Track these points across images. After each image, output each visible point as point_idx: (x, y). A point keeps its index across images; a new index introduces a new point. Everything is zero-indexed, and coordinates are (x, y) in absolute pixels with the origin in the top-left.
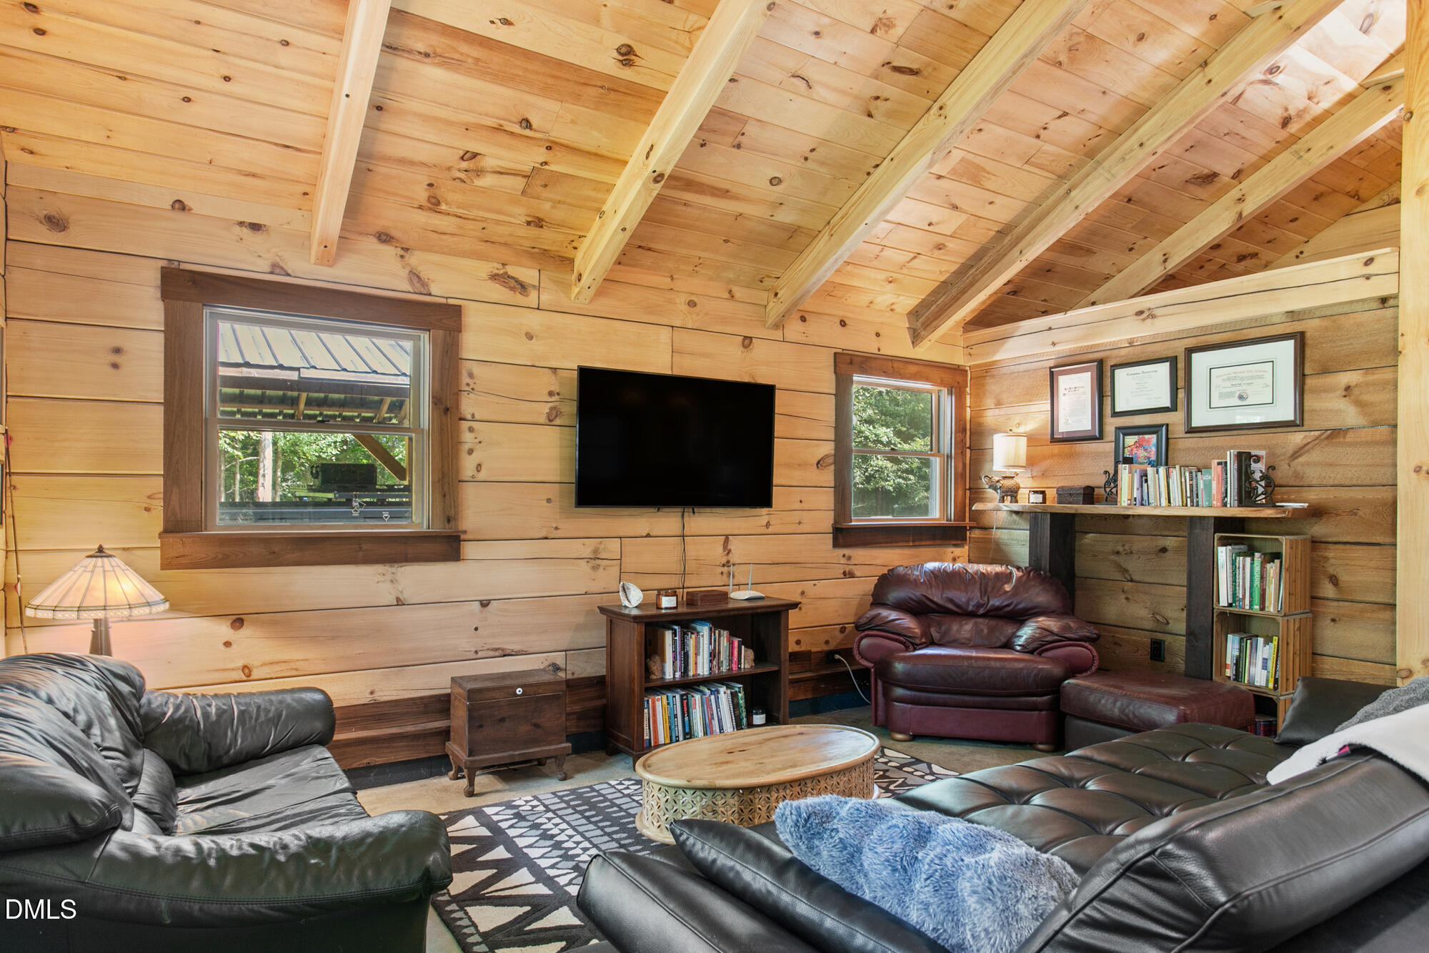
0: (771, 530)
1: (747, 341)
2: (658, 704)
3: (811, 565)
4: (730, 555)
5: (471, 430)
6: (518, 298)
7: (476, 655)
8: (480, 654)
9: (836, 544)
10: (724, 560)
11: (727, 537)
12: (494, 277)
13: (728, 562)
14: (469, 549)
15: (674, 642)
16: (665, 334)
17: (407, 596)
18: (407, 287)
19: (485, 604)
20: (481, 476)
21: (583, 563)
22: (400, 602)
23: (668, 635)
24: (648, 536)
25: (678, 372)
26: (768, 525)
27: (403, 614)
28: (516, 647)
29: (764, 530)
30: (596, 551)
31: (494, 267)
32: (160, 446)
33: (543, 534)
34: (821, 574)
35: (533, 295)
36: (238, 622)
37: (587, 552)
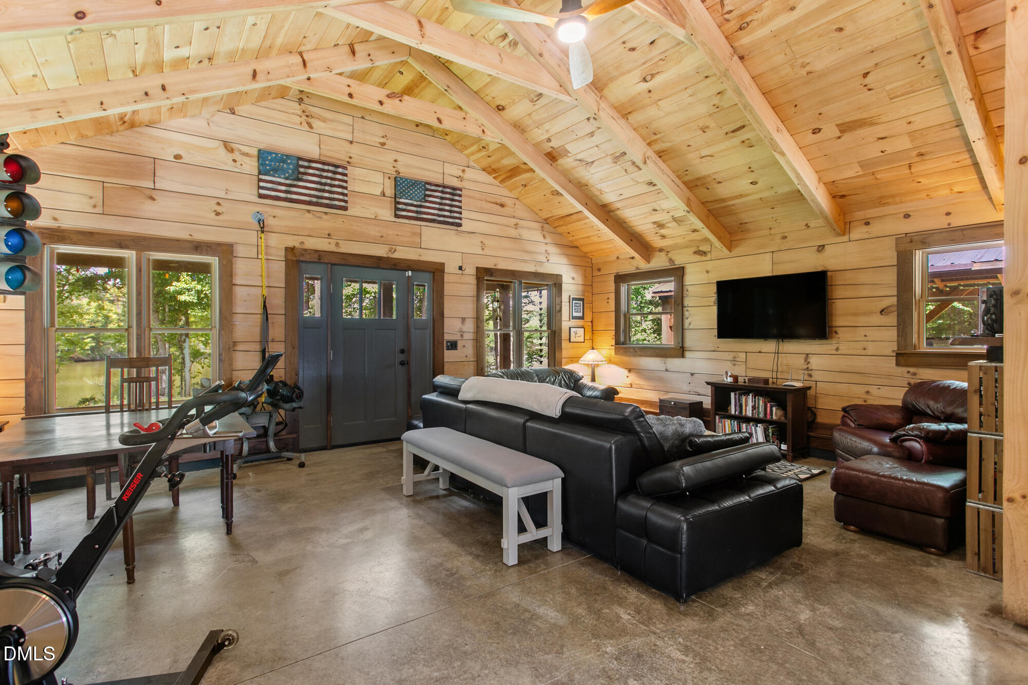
0: (839, 352)
1: (821, 248)
2: (726, 423)
3: (874, 376)
4: (809, 364)
5: (687, 310)
6: (704, 258)
7: (689, 393)
8: (691, 393)
9: (898, 364)
10: (805, 367)
11: (807, 354)
12: (695, 253)
13: (808, 368)
14: (687, 354)
15: (735, 398)
16: (768, 257)
17: (669, 368)
18: (669, 264)
19: (692, 374)
20: (691, 327)
21: (729, 362)
22: (667, 370)
23: (732, 395)
24: (760, 352)
25: (775, 274)
26: (837, 349)
27: (668, 374)
28: (703, 393)
29: (835, 352)
30: (734, 358)
31: (694, 249)
32: (614, 322)
33: (713, 349)
34: (885, 382)
35: (709, 255)
36: (630, 371)
37: (730, 358)
